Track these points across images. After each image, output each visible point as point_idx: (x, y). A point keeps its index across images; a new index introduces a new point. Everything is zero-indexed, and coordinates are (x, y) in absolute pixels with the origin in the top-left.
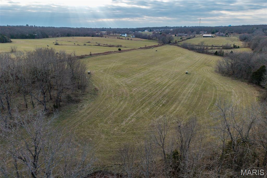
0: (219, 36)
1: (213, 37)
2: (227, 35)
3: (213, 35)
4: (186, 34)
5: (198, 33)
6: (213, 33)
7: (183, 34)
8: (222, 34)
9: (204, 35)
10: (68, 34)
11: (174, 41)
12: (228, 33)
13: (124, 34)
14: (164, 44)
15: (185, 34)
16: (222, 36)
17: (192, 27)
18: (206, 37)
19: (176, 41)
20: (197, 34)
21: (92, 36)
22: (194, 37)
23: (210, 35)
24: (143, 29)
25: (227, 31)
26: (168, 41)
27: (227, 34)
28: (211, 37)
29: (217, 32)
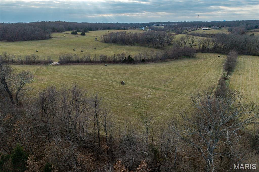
0: (214, 29)
1: (209, 29)
2: (220, 28)
3: (209, 28)
4: (190, 28)
5: (198, 27)
6: (209, 27)
7: (187, 28)
8: (216, 27)
9: (203, 28)
12: (221, 27)
16: (216, 29)
17: (191, 22)
18: (205, 29)
22: (196, 29)
23: (208, 28)
25: (220, 25)
27: (220, 27)
28: (208, 29)
29: (213, 26)
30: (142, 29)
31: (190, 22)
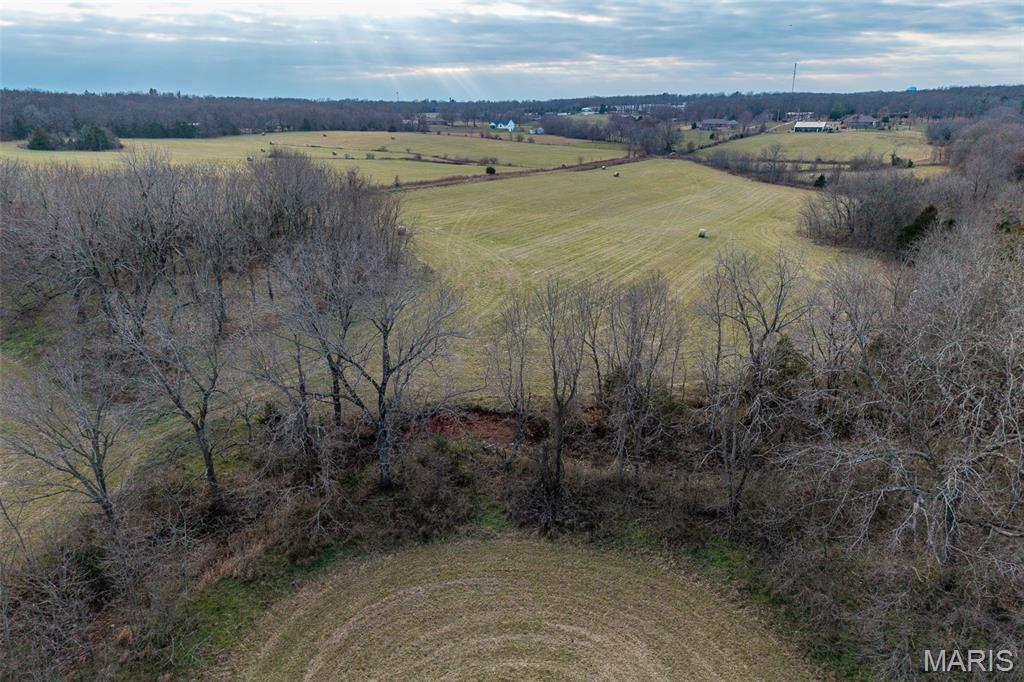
0: (857, 126)
1: (831, 131)
2: (884, 123)
3: (832, 125)
4: (734, 122)
5: (780, 117)
6: (834, 117)
7: (719, 121)
8: (864, 119)
9: (799, 125)
10: (306, 121)
11: (684, 146)
12: (892, 116)
13: (506, 123)
14: (648, 154)
15: (730, 123)
16: (867, 126)
17: (764, 94)
18: (806, 130)
19: (691, 145)
20: (775, 120)
21: (390, 131)
22: (762, 130)
23: (822, 125)
24: (577, 105)
25: (886, 108)
26: (661, 143)
27: (885, 120)
28: (825, 130)
29: (852, 112)
30: (503, 127)
31: (759, 95)
